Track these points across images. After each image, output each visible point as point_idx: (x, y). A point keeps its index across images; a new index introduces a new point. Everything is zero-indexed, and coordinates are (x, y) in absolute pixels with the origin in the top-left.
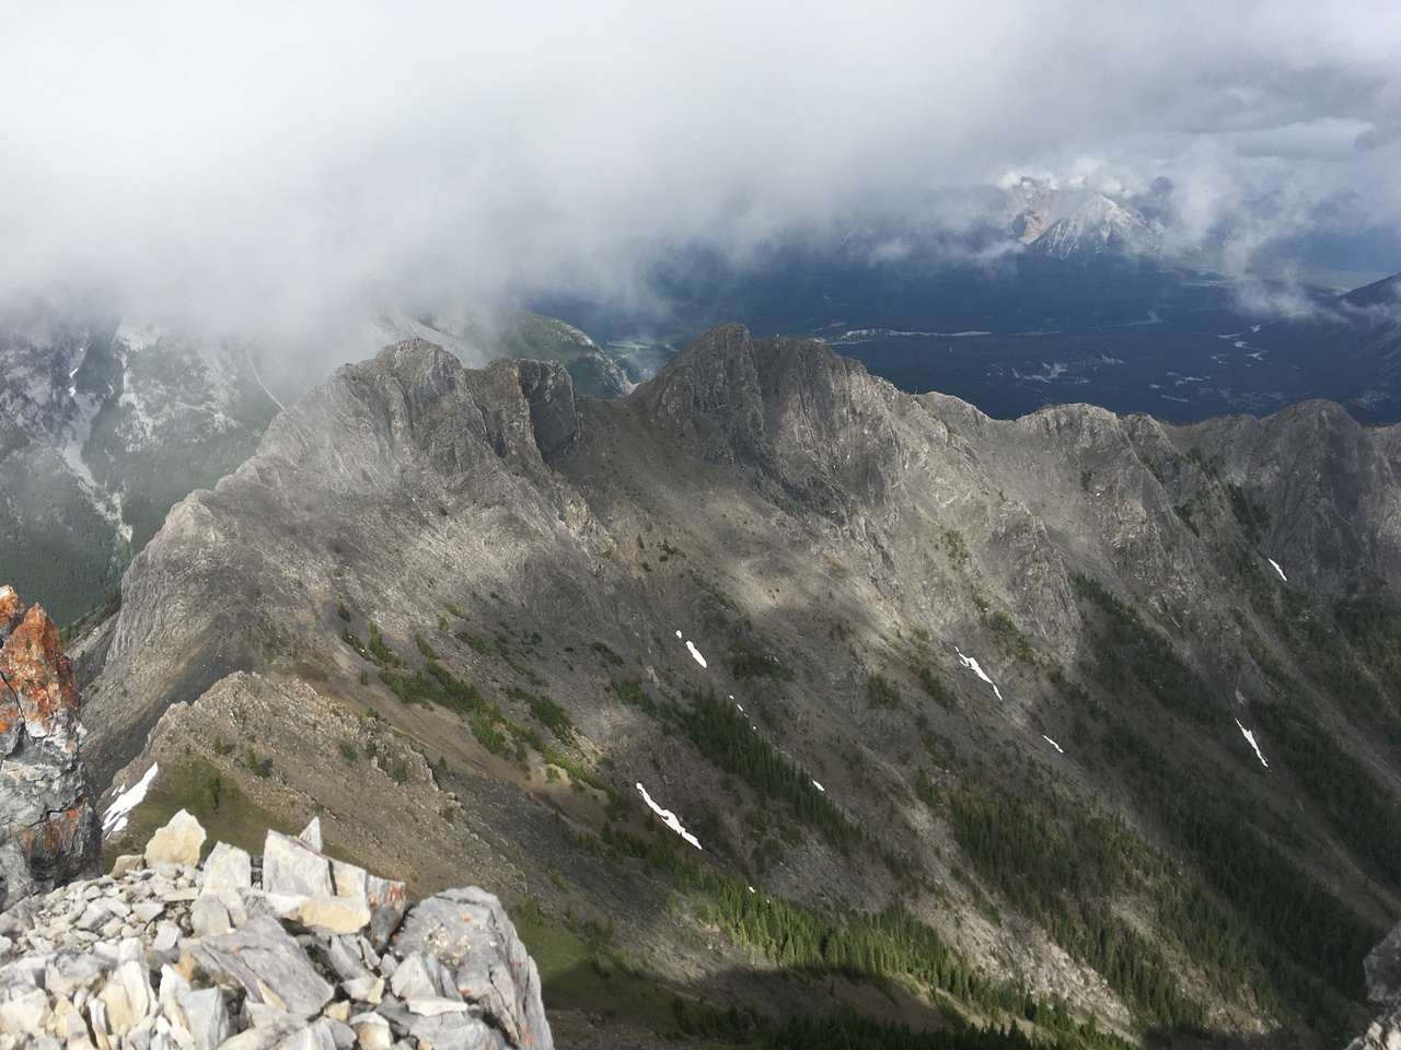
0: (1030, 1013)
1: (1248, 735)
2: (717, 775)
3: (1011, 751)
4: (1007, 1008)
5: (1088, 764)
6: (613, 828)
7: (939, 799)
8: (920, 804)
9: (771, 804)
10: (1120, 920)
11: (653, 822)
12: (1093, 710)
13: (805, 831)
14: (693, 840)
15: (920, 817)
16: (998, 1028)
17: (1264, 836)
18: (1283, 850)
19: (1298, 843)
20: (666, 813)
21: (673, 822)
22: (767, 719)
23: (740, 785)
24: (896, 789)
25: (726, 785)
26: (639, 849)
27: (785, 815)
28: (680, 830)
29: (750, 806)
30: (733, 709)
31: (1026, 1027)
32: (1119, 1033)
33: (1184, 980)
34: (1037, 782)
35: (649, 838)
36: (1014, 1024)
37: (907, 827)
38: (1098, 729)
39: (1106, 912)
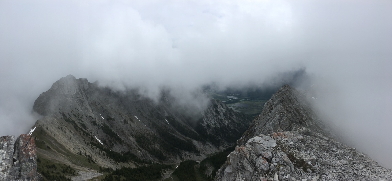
0: (146, 163)
1: (166, 121)
2: (105, 135)
3: (141, 128)
4: (144, 163)
5: (150, 128)
6: (92, 142)
7: (134, 136)
8: (131, 137)
9: (112, 138)
10: (156, 148)
11: (97, 141)
12: (151, 121)
13: (117, 141)
14: (102, 144)
15: (131, 138)
16: (143, 166)
17: (170, 133)
18: (172, 134)
19: (173, 133)
20: (99, 140)
21: (100, 141)
22: (112, 126)
23: (108, 136)
24: (128, 135)
25: (107, 136)
26: (95, 145)
27: (114, 140)
28: (101, 142)
29: (110, 139)
30: (107, 125)
31: (146, 165)
32: (157, 163)
33: (164, 154)
34: (145, 131)
35: (96, 143)
36: (145, 165)
37: (130, 140)
38: (151, 123)
39: (154, 147)
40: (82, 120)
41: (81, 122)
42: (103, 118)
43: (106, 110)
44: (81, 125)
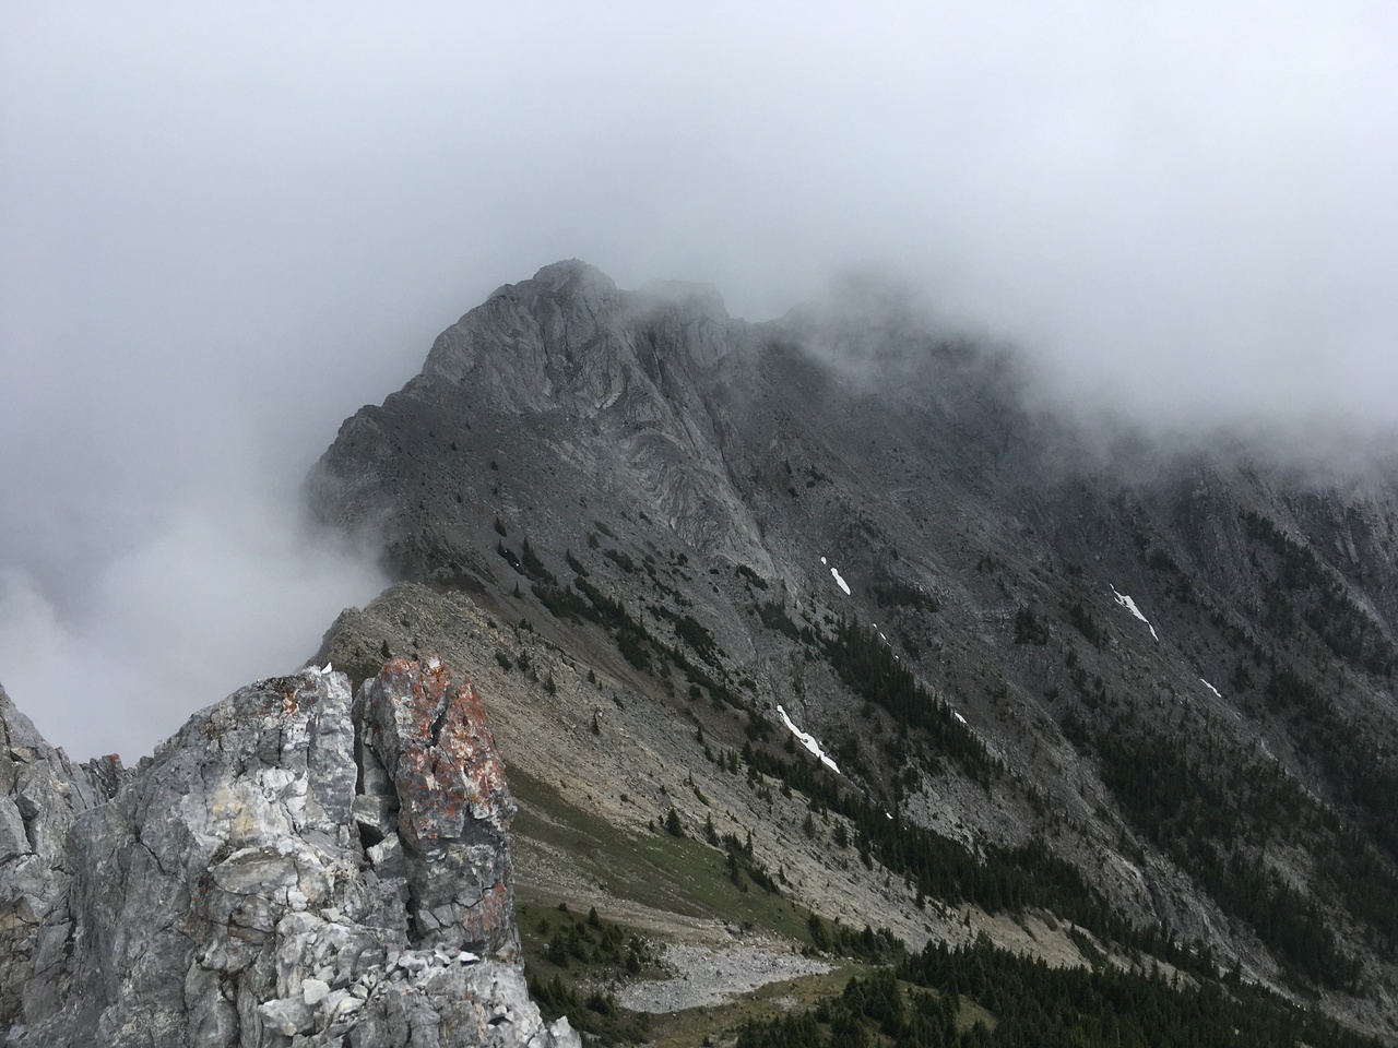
0: (1169, 955)
2: (858, 703)
3: (1166, 693)
4: (1147, 951)
5: (1248, 710)
6: (754, 748)
7: (1087, 739)
8: (1067, 744)
9: (911, 733)
10: (1274, 872)
11: (792, 744)
12: (1258, 657)
13: (943, 761)
14: (832, 765)
15: (1064, 754)
16: (1139, 970)
20: (805, 736)
21: (812, 745)
22: (912, 651)
23: (880, 712)
24: (1041, 724)
25: (866, 713)
26: (777, 769)
27: (925, 746)
28: (819, 753)
29: (889, 734)
30: (876, 638)
31: (1167, 969)
32: (1265, 983)
34: (1190, 726)
35: (788, 760)
36: (1155, 967)
37: (1052, 765)
39: (1260, 862)
40: (677, 594)
41: (669, 603)
42: (841, 582)
43: (869, 530)
44: (672, 628)
